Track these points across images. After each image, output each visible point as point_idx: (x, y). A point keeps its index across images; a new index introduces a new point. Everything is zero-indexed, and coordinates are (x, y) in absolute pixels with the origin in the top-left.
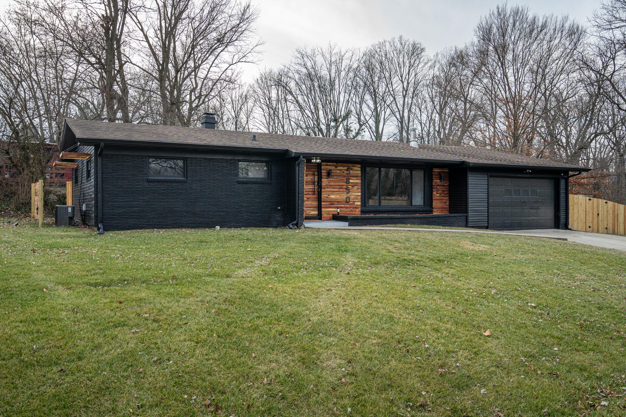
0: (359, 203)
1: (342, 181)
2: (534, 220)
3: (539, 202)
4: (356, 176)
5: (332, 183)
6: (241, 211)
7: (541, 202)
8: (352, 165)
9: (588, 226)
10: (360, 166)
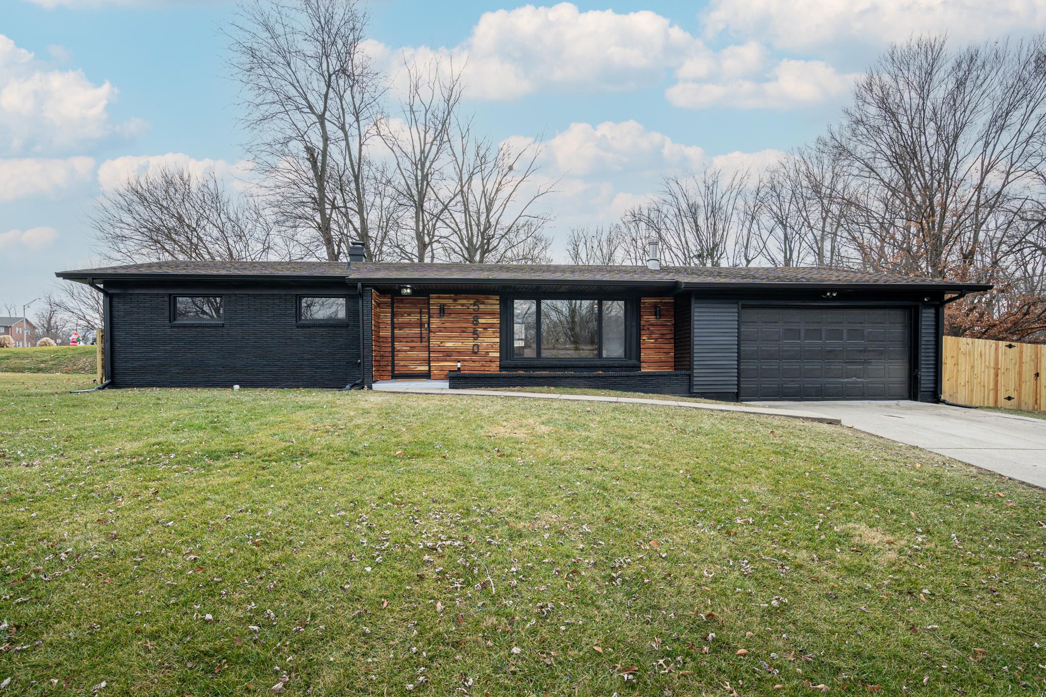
0: (498, 355)
1: (467, 321)
2: (856, 383)
3: (869, 351)
4: (491, 314)
5: (447, 325)
6: (302, 365)
7: (874, 351)
8: (483, 296)
9: (1002, 395)
10: (498, 297)
